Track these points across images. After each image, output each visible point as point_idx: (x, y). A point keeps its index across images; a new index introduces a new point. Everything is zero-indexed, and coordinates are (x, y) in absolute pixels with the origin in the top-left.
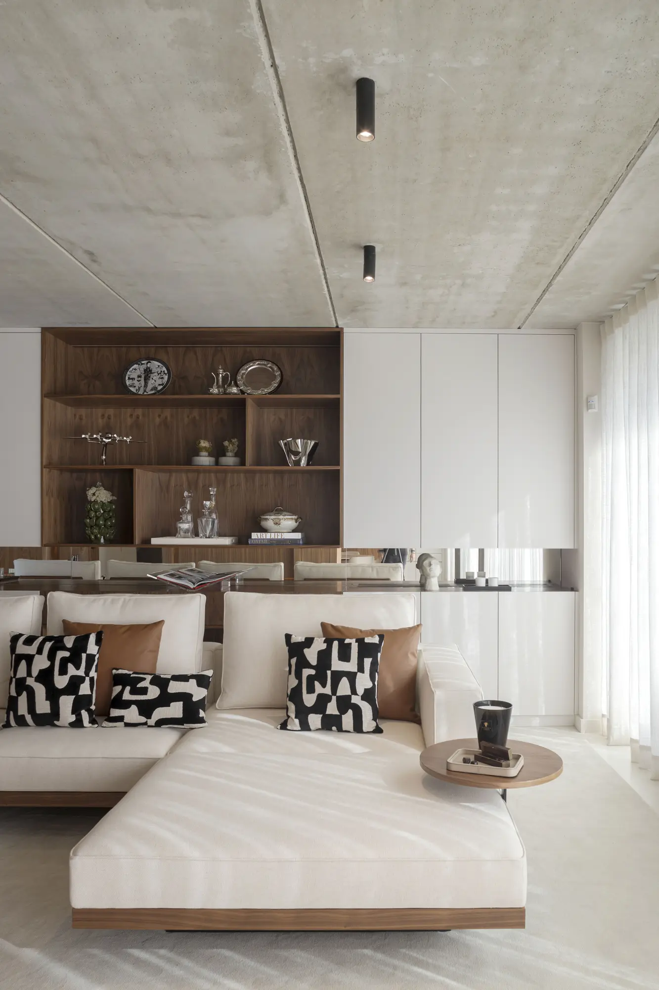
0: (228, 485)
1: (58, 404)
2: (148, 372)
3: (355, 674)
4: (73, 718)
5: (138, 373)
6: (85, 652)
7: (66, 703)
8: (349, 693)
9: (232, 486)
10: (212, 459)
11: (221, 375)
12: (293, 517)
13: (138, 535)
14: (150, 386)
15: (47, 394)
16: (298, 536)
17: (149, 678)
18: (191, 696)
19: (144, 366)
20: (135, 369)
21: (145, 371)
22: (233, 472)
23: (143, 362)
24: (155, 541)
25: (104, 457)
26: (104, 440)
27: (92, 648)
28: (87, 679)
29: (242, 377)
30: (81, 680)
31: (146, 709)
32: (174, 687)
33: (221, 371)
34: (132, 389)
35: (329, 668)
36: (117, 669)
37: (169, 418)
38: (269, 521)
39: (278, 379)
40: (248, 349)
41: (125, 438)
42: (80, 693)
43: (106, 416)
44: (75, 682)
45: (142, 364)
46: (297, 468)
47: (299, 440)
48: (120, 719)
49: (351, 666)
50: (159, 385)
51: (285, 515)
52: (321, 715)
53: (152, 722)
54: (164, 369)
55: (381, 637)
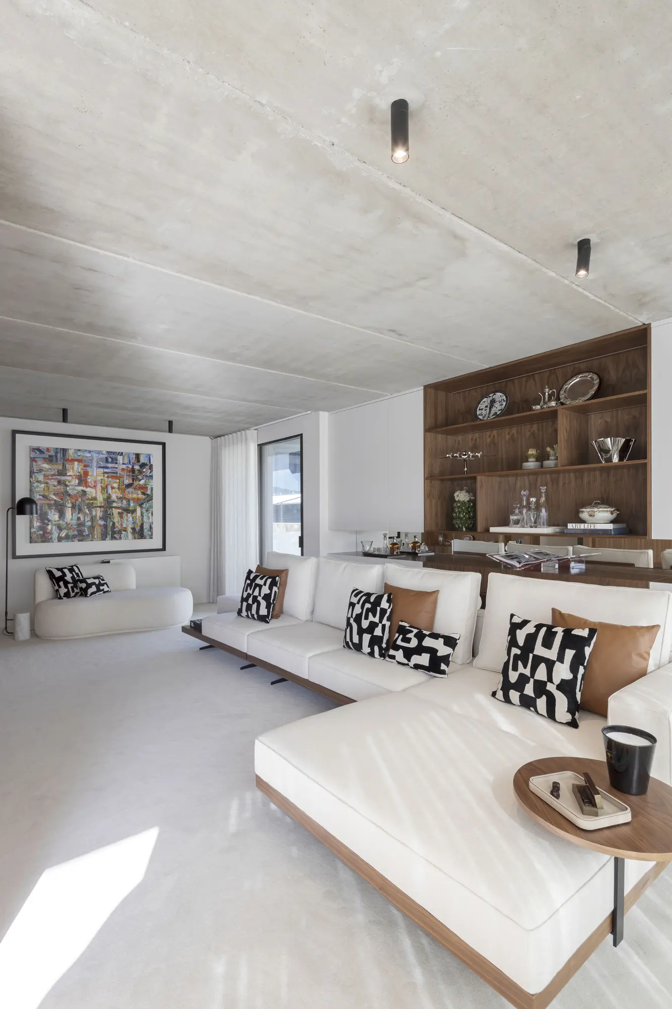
0: (561, 483)
1: (440, 436)
2: (493, 402)
3: (554, 662)
4: (369, 650)
5: (486, 404)
6: (379, 606)
7: (367, 638)
8: (546, 680)
9: (564, 484)
10: (538, 463)
11: (547, 393)
12: (609, 509)
13: (480, 527)
14: (493, 412)
15: (427, 430)
16: (610, 527)
17: (415, 631)
18: (436, 651)
19: (491, 398)
20: (484, 402)
21: (491, 401)
22: (564, 472)
23: (490, 395)
24: (493, 530)
25: (466, 469)
26: (463, 457)
27: (384, 604)
28: (380, 625)
29: (565, 391)
30: (375, 625)
31: (408, 654)
32: (428, 642)
33: (547, 389)
34: (480, 417)
35: (532, 651)
36: (402, 621)
37: (515, 434)
38: (585, 514)
39: (596, 388)
40: (577, 365)
41: (477, 454)
42: (374, 634)
43: (474, 439)
44: (373, 626)
45: (490, 397)
46: (609, 464)
47: (609, 439)
48: (393, 657)
49: (552, 654)
50: (499, 410)
51: (600, 508)
52: (520, 693)
53: (412, 664)
54: (504, 397)
55: (592, 632)
